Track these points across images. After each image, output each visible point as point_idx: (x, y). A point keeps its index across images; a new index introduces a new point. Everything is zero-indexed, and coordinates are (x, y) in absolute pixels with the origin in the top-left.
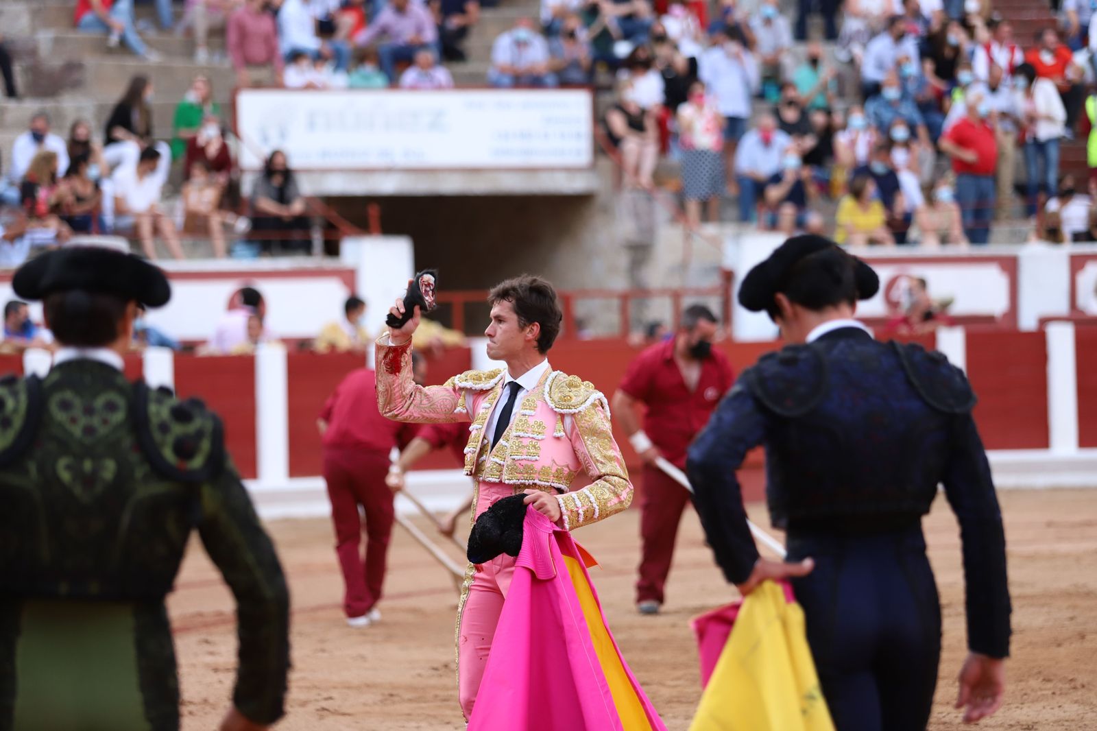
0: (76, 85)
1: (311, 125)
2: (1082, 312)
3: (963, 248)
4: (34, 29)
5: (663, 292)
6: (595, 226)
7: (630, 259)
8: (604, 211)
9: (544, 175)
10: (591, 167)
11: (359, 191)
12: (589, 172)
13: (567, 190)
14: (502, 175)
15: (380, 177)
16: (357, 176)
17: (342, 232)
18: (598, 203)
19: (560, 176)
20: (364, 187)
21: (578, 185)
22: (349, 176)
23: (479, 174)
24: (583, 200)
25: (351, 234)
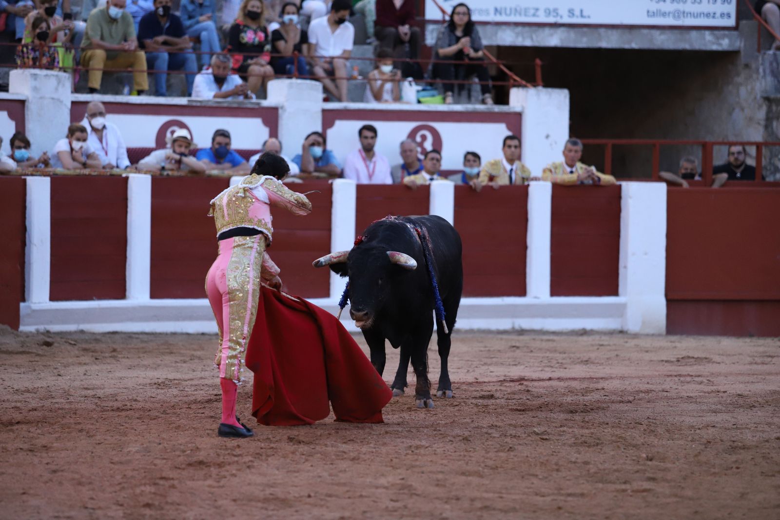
6: (740, 79)
7: (769, 111)
8: (747, 66)
9: (694, 34)
10: (736, 28)
11: (528, 43)
12: (735, 33)
13: (715, 47)
14: (656, 33)
15: (547, 31)
16: (527, 29)
17: (512, 81)
18: (743, 59)
19: (708, 36)
20: (532, 39)
21: (725, 44)
22: (519, 29)
23: (636, 32)
24: (727, 57)
25: (518, 85)
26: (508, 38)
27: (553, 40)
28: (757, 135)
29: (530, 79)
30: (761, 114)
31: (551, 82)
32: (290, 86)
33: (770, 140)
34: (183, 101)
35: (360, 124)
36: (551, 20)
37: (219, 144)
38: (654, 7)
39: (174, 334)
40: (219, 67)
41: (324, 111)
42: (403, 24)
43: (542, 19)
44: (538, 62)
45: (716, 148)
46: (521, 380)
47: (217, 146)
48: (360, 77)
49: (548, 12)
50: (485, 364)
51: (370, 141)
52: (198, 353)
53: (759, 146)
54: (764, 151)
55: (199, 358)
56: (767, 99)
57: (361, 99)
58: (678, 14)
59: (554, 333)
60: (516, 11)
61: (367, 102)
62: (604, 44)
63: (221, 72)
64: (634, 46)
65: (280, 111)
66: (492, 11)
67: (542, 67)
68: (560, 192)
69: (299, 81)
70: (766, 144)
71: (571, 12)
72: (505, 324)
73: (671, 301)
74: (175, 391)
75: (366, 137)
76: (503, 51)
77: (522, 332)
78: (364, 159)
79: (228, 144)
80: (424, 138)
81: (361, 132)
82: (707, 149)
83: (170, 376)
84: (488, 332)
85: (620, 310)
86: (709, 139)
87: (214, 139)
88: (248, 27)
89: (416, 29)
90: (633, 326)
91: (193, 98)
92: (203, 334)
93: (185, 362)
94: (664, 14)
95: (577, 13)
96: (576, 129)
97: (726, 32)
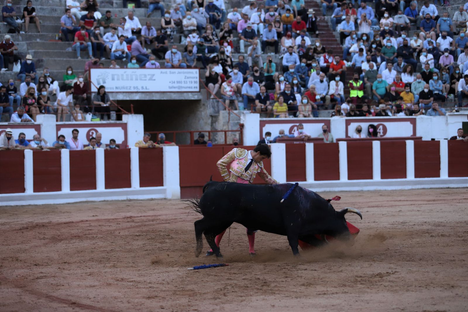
0: (41, 67)
1: (113, 79)
2: (350, 137)
3: (312, 118)
4: (28, 49)
5: (222, 131)
6: (201, 109)
7: (212, 120)
8: (204, 105)
9: (185, 94)
10: (199, 92)
11: (128, 99)
12: (199, 93)
13: (193, 99)
14: (172, 94)
15: (134, 94)
16: (127, 94)
17: (123, 112)
18: (202, 102)
19: (190, 95)
20: (129, 97)
21: (196, 97)
22: (125, 94)
23: (165, 94)
24: (197, 102)
25: (125, 114)
26: (121, 97)
27: (137, 97)
28: (208, 128)
29: (129, 111)
30: (210, 121)
31: (137, 112)
32: (44, 116)
33: (213, 130)
34: (6, 123)
35: (72, 129)
36: (136, 90)
37: (22, 137)
38: (171, 85)
39: (6, 206)
40: (20, 111)
41: (57, 125)
42: (84, 93)
43: (132, 90)
44: (132, 105)
45: (195, 133)
46: (131, 217)
47: (21, 138)
48: (69, 113)
49: (134, 88)
50: (118, 212)
51: (76, 135)
52: (16, 213)
53: (209, 132)
54: (211, 134)
55: (16, 214)
56: (212, 116)
57: (70, 121)
58: (179, 87)
59: (141, 200)
60: (123, 88)
61: (72, 121)
62: (155, 98)
63: (21, 113)
64: (165, 98)
65: (41, 126)
66: (115, 88)
67: (133, 107)
68: (142, 150)
69: (48, 115)
70: (212, 131)
71: (142, 88)
72: (124, 198)
73: (182, 187)
74: (8, 226)
75: (75, 134)
76: (119, 102)
77: (130, 200)
78: (74, 142)
79: (25, 138)
80: (93, 133)
81: (73, 132)
82: (191, 133)
83: (6, 221)
84: (119, 201)
85: (164, 191)
86: (192, 130)
87: (19, 136)
88: (29, 98)
89: (89, 95)
90: (169, 197)
91: (11, 122)
92: (17, 206)
93: (11, 216)
94: (175, 88)
95: (145, 88)
96: (147, 128)
97: (196, 93)
